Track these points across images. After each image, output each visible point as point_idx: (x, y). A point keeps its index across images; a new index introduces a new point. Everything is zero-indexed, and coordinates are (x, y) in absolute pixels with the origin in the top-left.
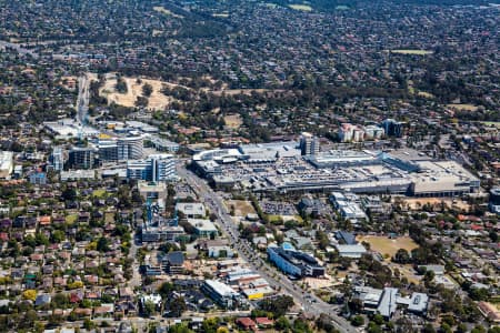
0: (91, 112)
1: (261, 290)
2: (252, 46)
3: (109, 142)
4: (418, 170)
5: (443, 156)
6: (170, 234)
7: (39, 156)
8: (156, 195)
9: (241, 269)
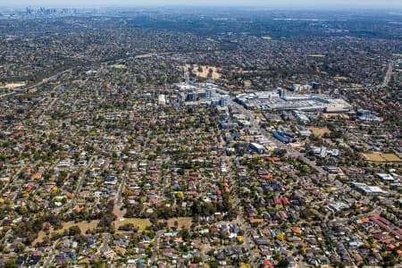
0: (191, 80)
1: (273, 147)
2: (250, 54)
3: (202, 91)
4: (328, 103)
5: (336, 97)
6: (232, 126)
7: (175, 96)
8: (224, 111)
9: (263, 139)
